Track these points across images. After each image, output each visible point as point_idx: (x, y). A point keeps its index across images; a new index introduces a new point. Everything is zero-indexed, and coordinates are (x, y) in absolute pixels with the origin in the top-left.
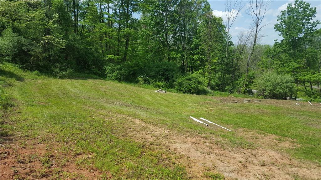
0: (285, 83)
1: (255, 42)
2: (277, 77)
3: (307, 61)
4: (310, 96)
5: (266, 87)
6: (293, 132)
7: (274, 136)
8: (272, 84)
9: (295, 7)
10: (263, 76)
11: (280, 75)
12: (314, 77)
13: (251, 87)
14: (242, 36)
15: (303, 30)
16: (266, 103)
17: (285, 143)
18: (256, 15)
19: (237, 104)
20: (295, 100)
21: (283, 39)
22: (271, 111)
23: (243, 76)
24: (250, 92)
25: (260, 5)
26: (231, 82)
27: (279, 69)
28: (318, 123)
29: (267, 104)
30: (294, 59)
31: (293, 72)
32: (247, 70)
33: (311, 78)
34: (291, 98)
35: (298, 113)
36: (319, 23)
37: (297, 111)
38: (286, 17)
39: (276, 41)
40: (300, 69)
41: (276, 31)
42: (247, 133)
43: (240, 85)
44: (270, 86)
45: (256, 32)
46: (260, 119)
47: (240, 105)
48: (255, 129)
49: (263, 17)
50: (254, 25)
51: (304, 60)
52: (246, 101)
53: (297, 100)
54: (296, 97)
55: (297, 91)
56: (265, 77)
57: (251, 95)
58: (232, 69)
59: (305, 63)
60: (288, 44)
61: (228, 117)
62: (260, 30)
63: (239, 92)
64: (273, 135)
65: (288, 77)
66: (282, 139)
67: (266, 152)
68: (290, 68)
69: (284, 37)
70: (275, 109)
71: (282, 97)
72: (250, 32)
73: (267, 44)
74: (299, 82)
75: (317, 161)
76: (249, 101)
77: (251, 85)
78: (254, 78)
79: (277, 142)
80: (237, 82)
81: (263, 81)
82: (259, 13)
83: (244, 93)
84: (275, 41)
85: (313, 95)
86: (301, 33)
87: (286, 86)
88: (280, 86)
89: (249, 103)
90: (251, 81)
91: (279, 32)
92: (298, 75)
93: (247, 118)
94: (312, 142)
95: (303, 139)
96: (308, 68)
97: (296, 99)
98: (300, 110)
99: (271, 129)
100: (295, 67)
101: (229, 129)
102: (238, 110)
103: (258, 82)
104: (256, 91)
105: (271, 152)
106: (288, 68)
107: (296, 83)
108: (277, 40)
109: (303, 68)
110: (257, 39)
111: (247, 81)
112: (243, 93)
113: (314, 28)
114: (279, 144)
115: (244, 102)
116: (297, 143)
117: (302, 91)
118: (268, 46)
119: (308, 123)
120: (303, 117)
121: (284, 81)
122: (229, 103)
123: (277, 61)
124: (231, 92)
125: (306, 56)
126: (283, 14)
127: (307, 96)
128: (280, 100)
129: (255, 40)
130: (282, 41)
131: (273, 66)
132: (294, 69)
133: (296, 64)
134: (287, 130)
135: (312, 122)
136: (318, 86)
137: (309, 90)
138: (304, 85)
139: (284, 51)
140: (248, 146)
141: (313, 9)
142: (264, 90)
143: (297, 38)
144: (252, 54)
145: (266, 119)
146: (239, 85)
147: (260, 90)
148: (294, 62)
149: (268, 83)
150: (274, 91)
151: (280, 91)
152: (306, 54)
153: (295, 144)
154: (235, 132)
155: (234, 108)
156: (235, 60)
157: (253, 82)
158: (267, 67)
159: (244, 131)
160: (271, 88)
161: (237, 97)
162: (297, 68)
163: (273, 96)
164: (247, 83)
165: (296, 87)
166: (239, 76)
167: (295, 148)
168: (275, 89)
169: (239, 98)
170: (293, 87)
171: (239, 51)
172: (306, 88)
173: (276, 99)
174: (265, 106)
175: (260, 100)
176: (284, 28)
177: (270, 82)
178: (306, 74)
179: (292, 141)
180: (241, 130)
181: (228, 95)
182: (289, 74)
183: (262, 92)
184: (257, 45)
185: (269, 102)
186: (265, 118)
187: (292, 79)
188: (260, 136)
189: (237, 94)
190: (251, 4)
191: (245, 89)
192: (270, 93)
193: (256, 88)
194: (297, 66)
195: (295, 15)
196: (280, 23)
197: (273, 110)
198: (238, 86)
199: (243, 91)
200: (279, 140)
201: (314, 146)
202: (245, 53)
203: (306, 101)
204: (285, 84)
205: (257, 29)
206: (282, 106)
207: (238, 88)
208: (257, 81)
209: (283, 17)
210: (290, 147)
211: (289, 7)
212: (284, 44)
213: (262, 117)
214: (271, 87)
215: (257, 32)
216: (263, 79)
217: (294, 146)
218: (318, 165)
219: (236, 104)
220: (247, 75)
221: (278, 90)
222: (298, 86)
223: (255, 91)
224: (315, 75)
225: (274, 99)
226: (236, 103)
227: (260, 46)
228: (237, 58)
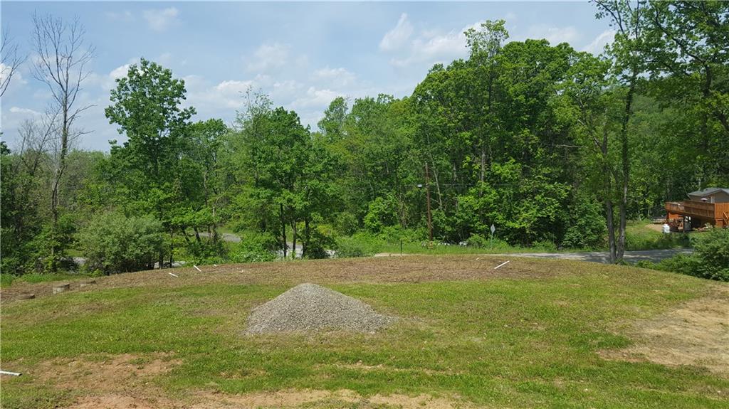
0: (145, 234)
1: (64, 146)
2: (126, 223)
3: (184, 184)
4: (197, 254)
5: (104, 247)
6: (166, 336)
7: (127, 357)
8: (116, 240)
9: (145, 75)
10: (95, 224)
11: (133, 219)
12: (200, 216)
13: (70, 252)
14: (31, 131)
15: (167, 124)
16: (107, 284)
17: (151, 365)
18: (60, 84)
19: (35, 301)
20: (171, 266)
21: (129, 140)
22: (118, 302)
23: (46, 227)
24: (69, 265)
25: (65, 60)
26: (15, 247)
27: (129, 206)
28: (211, 306)
29: (109, 288)
30: (156, 182)
31: (159, 209)
32: (55, 212)
33: (194, 218)
34: (161, 264)
35: (175, 293)
36: (193, 111)
37: (174, 290)
38: (130, 93)
39: (115, 145)
40: (171, 202)
41: (111, 123)
42: (63, 368)
43: (40, 252)
44: (114, 243)
45: (65, 122)
46: (95, 327)
47: (42, 302)
48: (83, 352)
49: (76, 89)
50: (58, 105)
51: (177, 184)
52: (59, 289)
53: (174, 267)
54: (172, 260)
55: (172, 247)
56: (98, 225)
57: (72, 272)
58: (14, 213)
59: (179, 189)
60: (140, 151)
61: (9, 339)
62: (72, 118)
63: (40, 267)
64: (126, 354)
65: (149, 221)
66: (145, 359)
67: (99, 403)
68: (152, 202)
69: (129, 136)
70: (128, 295)
71: (143, 264)
72: (48, 121)
73: (98, 150)
74: (173, 228)
75: (212, 383)
76: (67, 286)
77: (68, 248)
78: (73, 230)
79: (134, 369)
80: (31, 243)
81: (96, 236)
82: (66, 78)
83: (55, 268)
84: (111, 143)
85: (203, 250)
86: (163, 130)
87: (148, 240)
88: (135, 241)
89: (67, 292)
90: (67, 238)
91: (116, 126)
92: (169, 214)
93: (64, 331)
94: (203, 348)
95: (186, 346)
96: (187, 199)
97: (173, 264)
98: (178, 286)
99: (120, 341)
100: (161, 198)
101: (14, 371)
102: (38, 316)
103: (83, 238)
104: (82, 259)
105: (109, 400)
106: (147, 201)
107: (167, 231)
108: (116, 141)
109: (176, 199)
110: (69, 138)
111: (57, 239)
112: (51, 271)
113: (186, 121)
114: (139, 371)
115: (55, 292)
116: (175, 357)
117: (181, 245)
118: (101, 154)
119: (193, 311)
120: (185, 299)
121: (143, 230)
122: (14, 301)
123: (123, 187)
124: (17, 271)
125: (179, 176)
126: (122, 85)
127: (192, 256)
128: (138, 272)
129: (65, 140)
130: (126, 144)
131: (114, 199)
132: (160, 202)
133: (162, 192)
134: (154, 336)
135: (202, 306)
136: (210, 232)
137: (194, 243)
138: (184, 233)
139: (135, 166)
140: (52, 402)
141: (179, 83)
142: (101, 255)
143: (157, 139)
144: (60, 174)
145: (109, 322)
146: (37, 252)
147: (93, 258)
148: (159, 187)
149: (108, 239)
150: (124, 256)
151: (137, 252)
152: (179, 172)
153: (172, 362)
154: (33, 373)
155: (26, 312)
156: (19, 189)
157: (72, 240)
158: (101, 203)
159: (56, 364)
160: (115, 249)
161: (34, 282)
162: (166, 200)
163: (122, 266)
164: (59, 244)
165: (168, 239)
166: (34, 229)
167: (173, 370)
168: (125, 250)
169: (41, 283)
170: (161, 241)
171: (26, 168)
172: (188, 240)
173: (130, 271)
174: (104, 293)
175: (94, 279)
176: (128, 116)
177: (113, 236)
178: (183, 212)
179: (167, 355)
180: (48, 363)
181: (11, 281)
182: (151, 215)
183: (97, 261)
184: (70, 151)
185: (116, 280)
186: (107, 320)
187: (158, 223)
188: (95, 365)
189: (36, 275)
190: (43, 57)
191: (55, 259)
192: (115, 261)
193: (82, 253)
194: (165, 196)
195: (146, 90)
196: (117, 105)
197: (122, 297)
198: (36, 255)
199: (50, 263)
200: (140, 362)
201: (208, 354)
202: (43, 172)
203: (190, 265)
204: (145, 237)
205: (65, 116)
206: (142, 284)
207: (36, 258)
208: (82, 235)
209: (122, 92)
210: (162, 370)
211: (133, 72)
212: (131, 152)
213: (98, 321)
214: (116, 247)
215: (67, 124)
216: (96, 230)
217: (170, 367)
218: (214, 390)
219: (31, 300)
220: (56, 225)
221: (133, 251)
222: (172, 237)
223: (80, 260)
224: (201, 212)
225: (125, 271)
226: (33, 297)
227: (79, 156)
228: (23, 183)
